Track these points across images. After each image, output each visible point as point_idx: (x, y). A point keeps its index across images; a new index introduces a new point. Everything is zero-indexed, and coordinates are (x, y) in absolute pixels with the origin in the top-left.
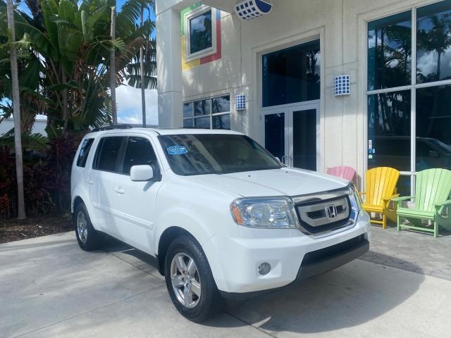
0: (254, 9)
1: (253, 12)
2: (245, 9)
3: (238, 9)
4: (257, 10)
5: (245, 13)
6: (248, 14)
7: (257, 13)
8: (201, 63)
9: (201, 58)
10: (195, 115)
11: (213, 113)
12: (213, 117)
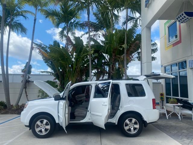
0: (185, 17)
1: (185, 19)
2: (181, 18)
3: (177, 19)
4: (187, 17)
5: (181, 20)
6: (183, 20)
7: (187, 18)
8: (173, 46)
9: (173, 44)
10: (172, 71)
11: (179, 70)
12: (179, 72)
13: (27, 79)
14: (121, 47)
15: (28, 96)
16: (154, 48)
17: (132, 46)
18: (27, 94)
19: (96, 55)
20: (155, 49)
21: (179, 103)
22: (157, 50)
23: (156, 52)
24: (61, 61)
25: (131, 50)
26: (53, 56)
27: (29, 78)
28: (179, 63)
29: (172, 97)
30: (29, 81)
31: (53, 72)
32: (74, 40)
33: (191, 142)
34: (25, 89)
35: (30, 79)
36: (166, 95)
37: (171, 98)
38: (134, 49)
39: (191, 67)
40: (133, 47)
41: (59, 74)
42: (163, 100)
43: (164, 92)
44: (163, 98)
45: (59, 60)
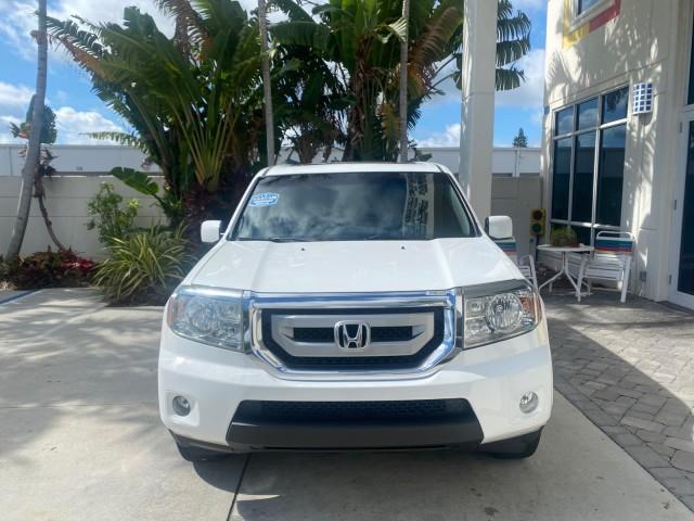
8: (591, 30)
9: (591, 21)
10: (577, 129)
11: (602, 123)
12: (602, 131)
13: (42, 162)
14: (385, 32)
15: (52, 226)
16: (516, 38)
17: (430, 27)
18: (50, 219)
19: (295, 65)
20: (520, 42)
21: (581, 245)
22: (529, 46)
23: (524, 54)
24: (153, 92)
25: (429, 43)
26: (122, 72)
27: (50, 158)
28: (603, 97)
29: (569, 222)
30: (51, 171)
31: (139, 136)
32: (203, 6)
33: (584, 371)
34: (41, 201)
35: (52, 164)
36: (553, 217)
37: (566, 225)
38: (439, 42)
39: (638, 112)
40: (433, 33)
41: (157, 142)
42: (541, 233)
43: (547, 207)
44: (539, 226)
45: (147, 87)
